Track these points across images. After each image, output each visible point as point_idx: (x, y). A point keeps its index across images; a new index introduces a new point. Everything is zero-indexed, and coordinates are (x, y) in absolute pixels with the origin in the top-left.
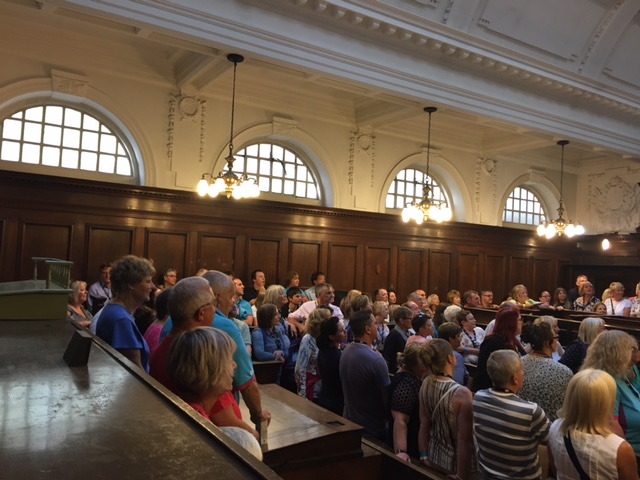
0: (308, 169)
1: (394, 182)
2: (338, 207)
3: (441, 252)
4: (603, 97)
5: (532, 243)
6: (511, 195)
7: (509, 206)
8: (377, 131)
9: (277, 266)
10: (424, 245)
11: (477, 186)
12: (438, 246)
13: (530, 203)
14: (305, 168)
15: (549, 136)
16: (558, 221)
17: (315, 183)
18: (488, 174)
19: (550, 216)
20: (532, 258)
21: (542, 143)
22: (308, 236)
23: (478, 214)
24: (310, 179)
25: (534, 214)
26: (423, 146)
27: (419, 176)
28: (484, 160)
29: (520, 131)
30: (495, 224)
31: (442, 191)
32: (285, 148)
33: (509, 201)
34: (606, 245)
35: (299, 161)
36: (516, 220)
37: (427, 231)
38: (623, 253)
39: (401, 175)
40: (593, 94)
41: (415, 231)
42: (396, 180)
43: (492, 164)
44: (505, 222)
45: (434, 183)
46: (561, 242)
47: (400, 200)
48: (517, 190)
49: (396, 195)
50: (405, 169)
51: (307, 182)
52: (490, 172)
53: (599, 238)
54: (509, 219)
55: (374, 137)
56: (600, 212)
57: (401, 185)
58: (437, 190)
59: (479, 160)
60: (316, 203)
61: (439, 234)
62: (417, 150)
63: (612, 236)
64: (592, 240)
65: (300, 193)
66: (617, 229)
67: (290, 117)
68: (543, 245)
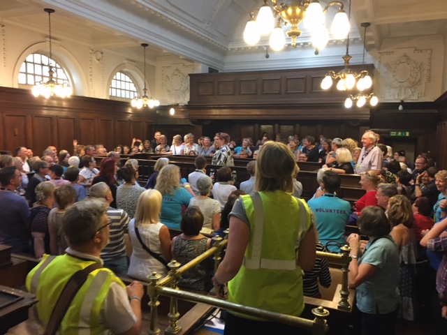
1: (24, 63)
3: (66, 118)
5: (130, 111)
6: (114, 78)
7: (113, 85)
8: (5, 21)
10: (53, 113)
11: (90, 70)
12: (64, 113)
13: (128, 84)
15: (136, 40)
16: (144, 97)
18: (97, 61)
19: (140, 93)
20: (130, 120)
21: (133, 44)
23: (92, 90)
25: (130, 91)
26: (46, 37)
27: (45, 60)
28: (95, 51)
29: (117, 34)
30: (104, 98)
31: (64, 72)
33: (113, 82)
34: (172, 112)
36: (119, 95)
37: (55, 102)
38: (182, 116)
39: (29, 58)
41: (45, 102)
43: (100, 55)
44: (111, 96)
45: (58, 66)
46: (146, 109)
47: (31, 78)
49: (26, 73)
50: (33, 53)
52: (99, 60)
53: (170, 107)
54: (114, 94)
55: (3, 26)
56: (169, 91)
57: (30, 66)
58: (60, 71)
59: (91, 51)
61: (64, 104)
62: (40, 39)
63: (176, 106)
64: (165, 108)
66: (178, 102)
68: (136, 113)
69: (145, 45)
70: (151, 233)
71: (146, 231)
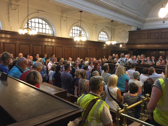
0: (49, 26)
2: (58, 36)
3: (83, 48)
4: (121, 10)
5: (105, 45)
7: (100, 36)
8: (67, 16)
9: (42, 52)
10: (79, 46)
11: (92, 31)
12: (83, 46)
13: (105, 36)
14: (48, 26)
15: (109, 19)
16: (111, 40)
17: (51, 30)
18: (95, 28)
19: (109, 39)
20: (105, 49)
21: (108, 21)
22: (49, 44)
23: (92, 38)
24: (50, 29)
25: (105, 38)
26: (79, 20)
27: (78, 28)
28: (94, 24)
29: (102, 18)
30: (96, 41)
31: (84, 32)
32: (42, 20)
33: (100, 35)
34: (121, 46)
35: (46, 24)
36: (101, 40)
37: (80, 43)
38: (125, 48)
39: (74, 28)
40: (119, 9)
41: (77, 43)
42: (72, 29)
43: (96, 26)
45: (82, 30)
46: (111, 45)
47: (73, 35)
48: (102, 32)
49: (72, 33)
50: (75, 26)
51: (49, 30)
53: (120, 44)
54: (100, 40)
55: (66, 18)
56: (120, 38)
57: (74, 31)
58: (83, 32)
59: (93, 25)
60: (52, 35)
61: (83, 43)
62: (77, 22)
63: (122, 44)
64: (118, 44)
65: (47, 32)
66: (123, 42)
67: (43, 11)
68: (107, 46)
69: (112, 21)
70: (114, 91)
71: (112, 90)
